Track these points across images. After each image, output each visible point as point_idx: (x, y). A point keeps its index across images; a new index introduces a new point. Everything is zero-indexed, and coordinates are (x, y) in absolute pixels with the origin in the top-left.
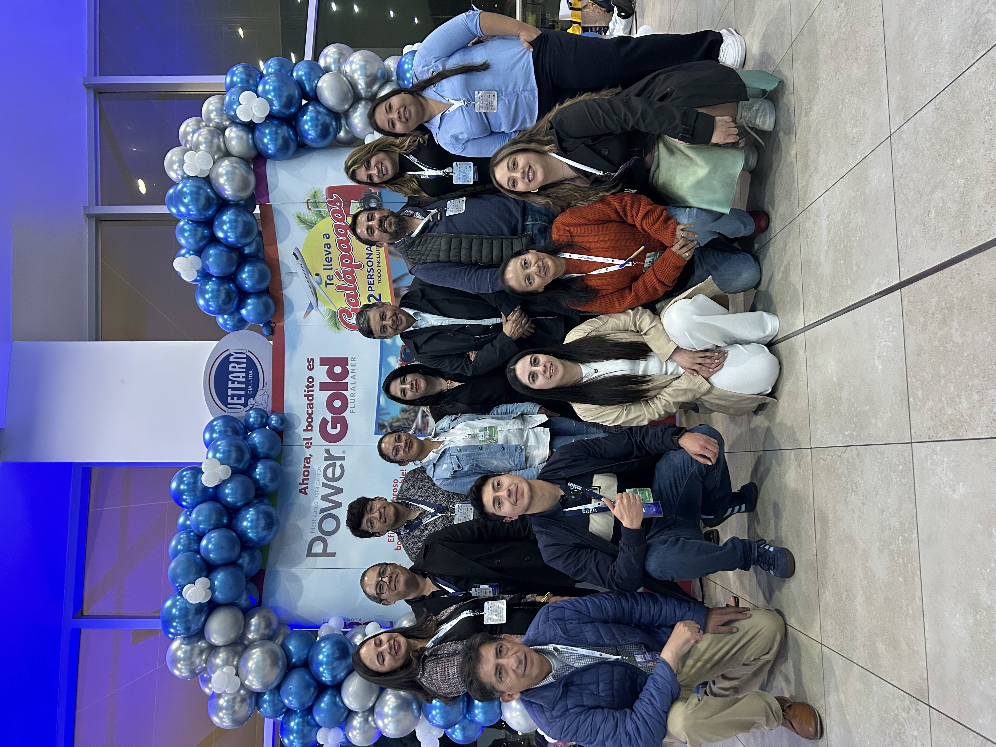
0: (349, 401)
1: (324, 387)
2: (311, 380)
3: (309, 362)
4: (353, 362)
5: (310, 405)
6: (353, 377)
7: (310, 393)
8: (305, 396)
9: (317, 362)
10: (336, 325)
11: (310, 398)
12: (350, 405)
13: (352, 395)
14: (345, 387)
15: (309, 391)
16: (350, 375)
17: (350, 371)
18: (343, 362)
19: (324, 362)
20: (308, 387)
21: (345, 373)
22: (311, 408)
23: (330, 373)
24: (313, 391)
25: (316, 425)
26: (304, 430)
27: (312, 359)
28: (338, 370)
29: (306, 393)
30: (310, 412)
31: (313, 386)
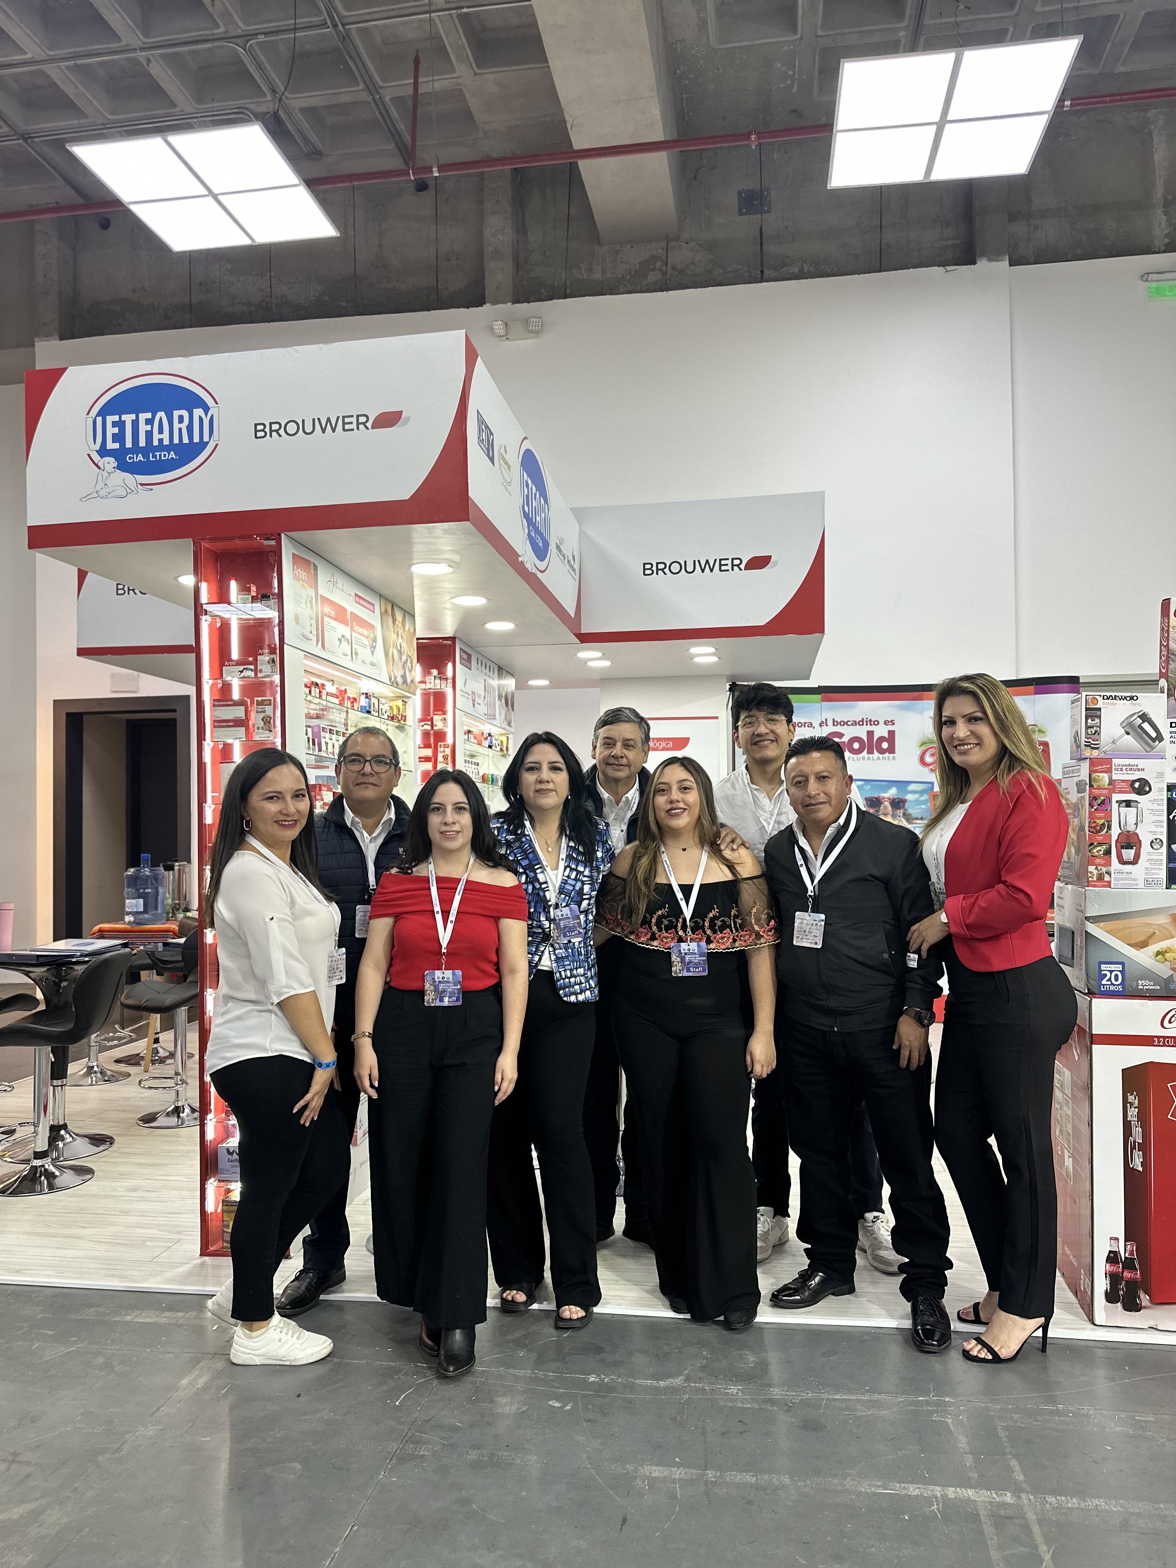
0: (858, 756)
1: (870, 734)
2: (877, 723)
3: (891, 721)
4: (891, 758)
5: (855, 723)
6: (878, 758)
7: (865, 723)
8: (863, 719)
9: (891, 728)
10: (924, 744)
11: (861, 723)
12: (855, 756)
13: (863, 758)
14: (870, 752)
15: (867, 722)
16: (881, 756)
17: (884, 755)
18: (891, 750)
19: (892, 733)
20: (871, 721)
21: (882, 751)
22: (852, 724)
23: (882, 739)
24: (867, 725)
25: (838, 729)
26: (834, 719)
27: (894, 724)
28: (885, 745)
29: (865, 720)
30: (849, 723)
31: (871, 725)
